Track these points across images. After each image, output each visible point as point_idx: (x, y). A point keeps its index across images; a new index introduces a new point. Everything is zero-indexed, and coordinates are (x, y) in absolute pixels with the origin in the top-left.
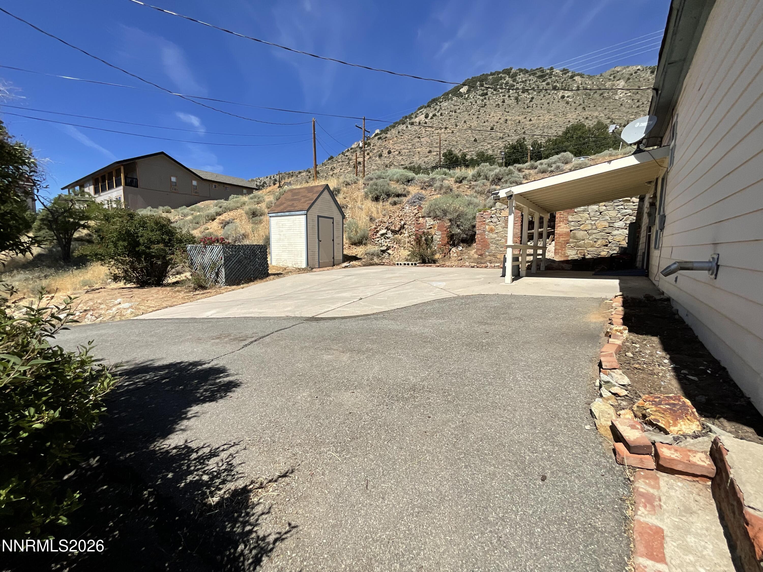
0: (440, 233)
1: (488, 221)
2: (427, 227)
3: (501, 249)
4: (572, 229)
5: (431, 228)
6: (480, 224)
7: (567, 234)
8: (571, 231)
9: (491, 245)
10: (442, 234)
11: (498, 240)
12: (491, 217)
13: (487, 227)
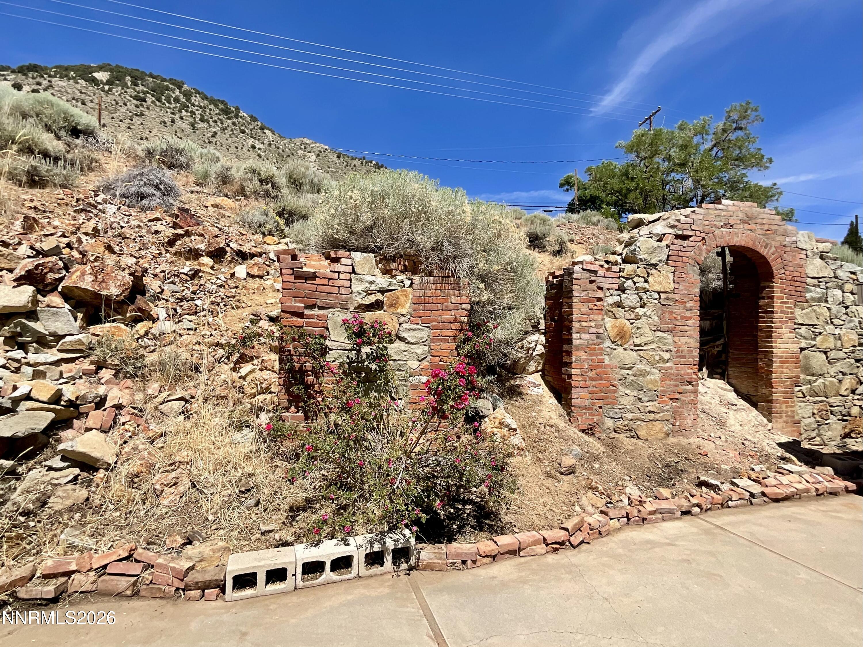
0: (424, 334)
1: (611, 300)
2: (359, 300)
3: (651, 406)
4: (803, 345)
5: (378, 305)
6: (584, 308)
7: (794, 359)
8: (802, 349)
9: (622, 390)
10: (435, 339)
11: (643, 374)
12: (622, 289)
13: (609, 322)
